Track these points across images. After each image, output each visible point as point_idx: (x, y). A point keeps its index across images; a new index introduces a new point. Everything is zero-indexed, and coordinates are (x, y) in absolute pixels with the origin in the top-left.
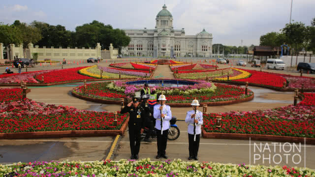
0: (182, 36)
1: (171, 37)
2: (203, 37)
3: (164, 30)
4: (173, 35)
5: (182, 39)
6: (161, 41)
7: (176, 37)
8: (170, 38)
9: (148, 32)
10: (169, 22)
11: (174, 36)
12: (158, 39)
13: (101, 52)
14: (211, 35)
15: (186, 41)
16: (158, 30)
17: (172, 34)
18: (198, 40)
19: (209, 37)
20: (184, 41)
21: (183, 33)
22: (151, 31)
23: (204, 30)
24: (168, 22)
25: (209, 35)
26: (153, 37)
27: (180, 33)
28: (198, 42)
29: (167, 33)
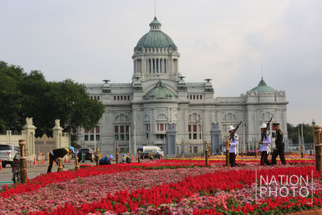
0: (207, 100)
1: (179, 104)
2: (264, 100)
3: (160, 85)
4: (183, 97)
5: (207, 108)
6: (155, 116)
7: (193, 101)
8: (176, 106)
9: (113, 91)
10: (171, 64)
11: (185, 99)
12: (142, 110)
14: (283, 94)
15: (216, 112)
16: (144, 86)
17: (180, 94)
18: (249, 107)
19: (279, 100)
20: (213, 113)
21: (210, 90)
22: (121, 87)
23: (262, 83)
24: (168, 63)
25: (277, 94)
26: (130, 105)
27: (201, 91)
28: (250, 114)
29: (168, 93)
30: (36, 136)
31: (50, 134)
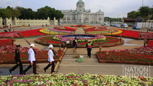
0: (89, 13)
2: (100, 13)
3: (80, 10)
6: (79, 16)
7: (86, 13)
8: (83, 14)
9: (72, 11)
10: (83, 7)
11: (85, 13)
12: (77, 15)
13: (50, 21)
16: (78, 10)
19: (103, 14)
20: (90, 16)
21: (90, 11)
22: (74, 11)
23: (100, 10)
25: (102, 12)
26: (75, 14)
27: (88, 12)
28: (97, 16)
29: (82, 12)
30: (50, 20)
31: (53, 20)
